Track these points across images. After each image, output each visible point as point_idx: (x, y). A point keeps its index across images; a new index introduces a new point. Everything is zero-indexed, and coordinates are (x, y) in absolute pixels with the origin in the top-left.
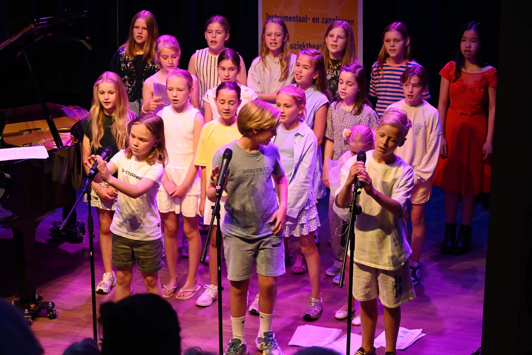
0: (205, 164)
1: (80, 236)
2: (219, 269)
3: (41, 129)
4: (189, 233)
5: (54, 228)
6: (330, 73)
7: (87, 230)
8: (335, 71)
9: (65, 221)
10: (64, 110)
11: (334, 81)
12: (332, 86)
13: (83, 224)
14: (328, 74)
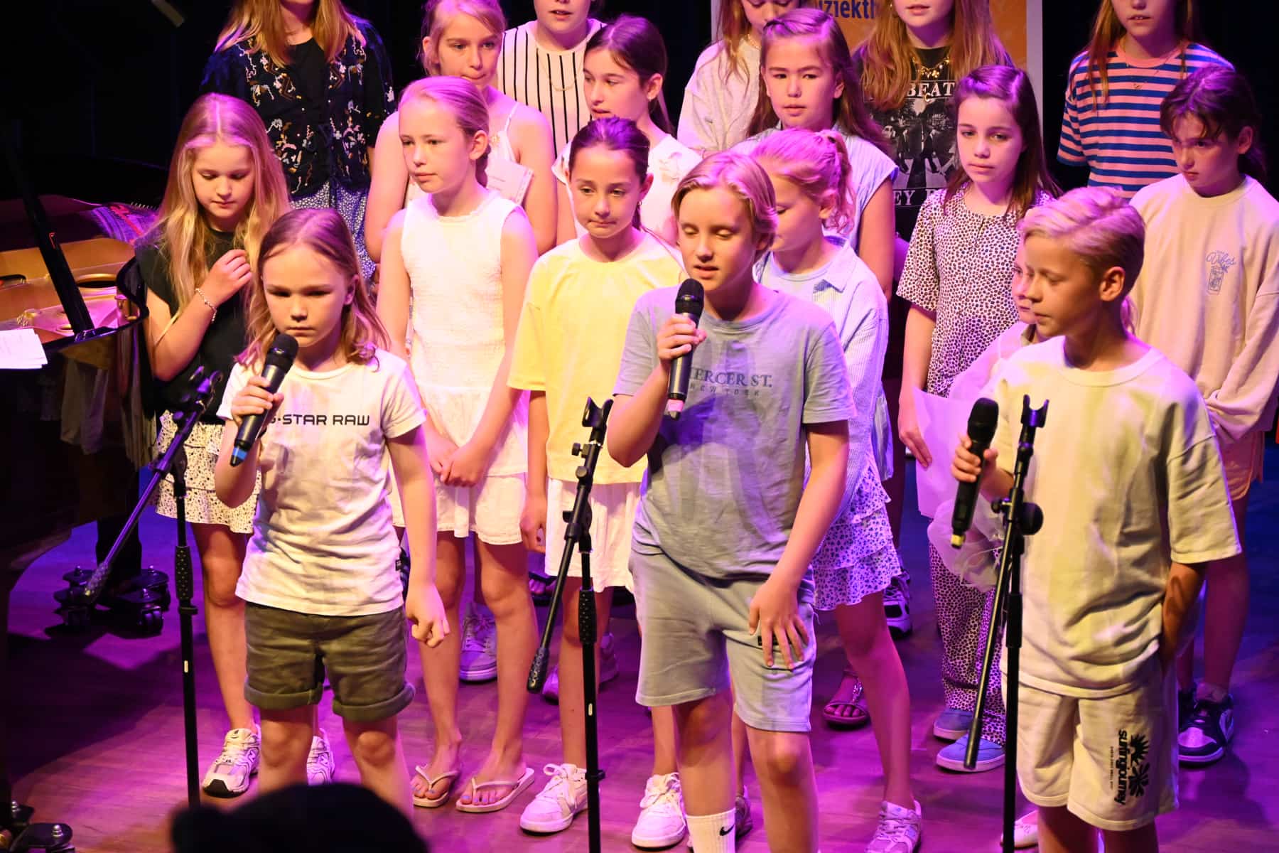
0: (542, 384)
1: (154, 616)
2: (590, 713)
3: (24, 278)
4: (498, 599)
5: (67, 591)
6: (920, 94)
7: (173, 594)
8: (936, 86)
9: (104, 567)
10: (98, 218)
11: (936, 116)
12: (934, 131)
13: (163, 576)
14: (916, 96)
